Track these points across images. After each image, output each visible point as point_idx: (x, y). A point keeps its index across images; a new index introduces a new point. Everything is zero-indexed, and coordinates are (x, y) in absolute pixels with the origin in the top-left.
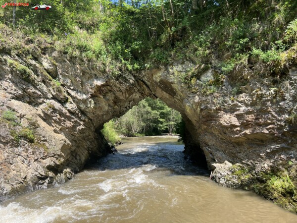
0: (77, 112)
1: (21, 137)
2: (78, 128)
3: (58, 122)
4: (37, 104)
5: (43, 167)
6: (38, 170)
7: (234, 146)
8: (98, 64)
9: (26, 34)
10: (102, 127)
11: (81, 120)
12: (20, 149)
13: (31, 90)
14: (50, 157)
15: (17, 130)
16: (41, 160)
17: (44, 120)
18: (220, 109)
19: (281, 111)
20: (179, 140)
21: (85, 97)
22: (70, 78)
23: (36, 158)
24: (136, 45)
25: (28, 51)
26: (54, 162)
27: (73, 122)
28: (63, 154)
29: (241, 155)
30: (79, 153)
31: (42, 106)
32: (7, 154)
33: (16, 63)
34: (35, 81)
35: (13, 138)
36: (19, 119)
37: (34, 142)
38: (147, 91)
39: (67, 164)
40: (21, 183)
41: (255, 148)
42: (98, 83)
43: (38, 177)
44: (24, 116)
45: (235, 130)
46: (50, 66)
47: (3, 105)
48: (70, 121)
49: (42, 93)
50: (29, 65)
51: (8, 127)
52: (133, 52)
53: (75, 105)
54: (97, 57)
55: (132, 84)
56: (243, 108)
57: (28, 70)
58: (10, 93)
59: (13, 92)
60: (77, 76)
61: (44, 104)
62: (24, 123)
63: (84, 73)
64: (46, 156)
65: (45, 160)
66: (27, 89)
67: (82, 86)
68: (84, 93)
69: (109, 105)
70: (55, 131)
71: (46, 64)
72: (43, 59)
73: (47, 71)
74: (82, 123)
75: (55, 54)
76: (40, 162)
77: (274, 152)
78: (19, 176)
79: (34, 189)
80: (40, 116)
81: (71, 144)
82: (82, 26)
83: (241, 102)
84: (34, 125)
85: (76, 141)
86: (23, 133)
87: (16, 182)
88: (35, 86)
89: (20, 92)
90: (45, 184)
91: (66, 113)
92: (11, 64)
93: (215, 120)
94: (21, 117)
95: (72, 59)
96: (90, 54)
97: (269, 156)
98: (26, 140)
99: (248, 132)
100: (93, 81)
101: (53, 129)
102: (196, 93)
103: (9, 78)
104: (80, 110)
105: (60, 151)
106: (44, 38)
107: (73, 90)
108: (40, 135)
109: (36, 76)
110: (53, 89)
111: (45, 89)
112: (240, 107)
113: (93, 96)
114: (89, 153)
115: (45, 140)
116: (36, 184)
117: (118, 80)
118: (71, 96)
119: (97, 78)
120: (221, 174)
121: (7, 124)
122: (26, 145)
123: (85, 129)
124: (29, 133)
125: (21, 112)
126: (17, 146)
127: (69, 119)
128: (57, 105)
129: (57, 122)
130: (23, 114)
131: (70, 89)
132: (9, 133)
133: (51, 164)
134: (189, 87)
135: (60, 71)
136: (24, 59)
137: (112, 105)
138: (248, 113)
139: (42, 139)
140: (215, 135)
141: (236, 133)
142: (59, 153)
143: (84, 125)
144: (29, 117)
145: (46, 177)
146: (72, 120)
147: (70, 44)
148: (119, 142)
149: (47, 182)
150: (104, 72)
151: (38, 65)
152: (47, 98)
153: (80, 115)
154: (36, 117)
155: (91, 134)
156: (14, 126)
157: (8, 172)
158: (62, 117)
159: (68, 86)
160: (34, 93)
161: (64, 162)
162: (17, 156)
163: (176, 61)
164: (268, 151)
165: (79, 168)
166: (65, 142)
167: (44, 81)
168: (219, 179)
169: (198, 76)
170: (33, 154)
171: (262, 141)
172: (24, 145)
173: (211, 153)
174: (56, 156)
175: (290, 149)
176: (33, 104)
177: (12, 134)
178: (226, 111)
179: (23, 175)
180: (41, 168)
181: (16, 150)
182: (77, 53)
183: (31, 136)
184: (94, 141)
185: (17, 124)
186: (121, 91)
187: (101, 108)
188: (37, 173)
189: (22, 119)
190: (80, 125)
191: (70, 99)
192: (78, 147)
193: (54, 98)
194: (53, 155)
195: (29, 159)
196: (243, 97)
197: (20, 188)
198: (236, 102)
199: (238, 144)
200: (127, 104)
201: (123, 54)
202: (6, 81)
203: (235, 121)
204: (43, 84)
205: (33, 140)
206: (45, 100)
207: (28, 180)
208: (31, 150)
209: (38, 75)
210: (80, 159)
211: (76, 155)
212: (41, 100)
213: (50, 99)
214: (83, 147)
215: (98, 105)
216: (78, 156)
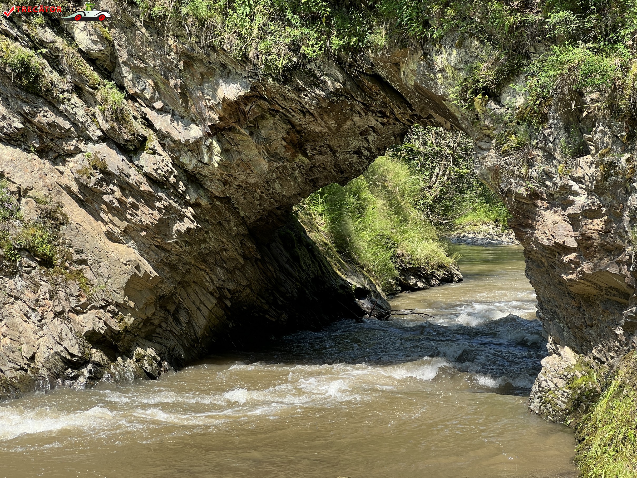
0: (172, 180)
1: (22, 249)
2: (176, 226)
3: (118, 212)
4: (60, 155)
5: (77, 335)
6: (63, 340)
11: (187, 204)
12: (19, 283)
13: (45, 116)
14: (96, 308)
15: (12, 231)
16: (71, 315)
17: (82, 203)
18: (534, 195)
21: (193, 132)
22: (150, 77)
23: (59, 309)
26: (105, 323)
27: (159, 210)
28: (132, 304)
29: (591, 333)
31: (73, 164)
34: (55, 92)
35: (2, 252)
36: (14, 199)
37: (53, 266)
40: (23, 369)
42: (230, 91)
43: (64, 360)
44: (26, 191)
45: (566, 259)
46: (95, 42)
48: (153, 208)
49: (74, 124)
50: (36, 45)
53: (167, 159)
55: (337, 92)
56: (581, 199)
57: (35, 60)
60: (170, 70)
61: (79, 156)
62: (28, 211)
63: (188, 60)
64: (84, 306)
65: (81, 317)
66: (34, 115)
67: (186, 101)
68: (194, 121)
70: (111, 236)
71: (83, 37)
73: (88, 57)
74: (189, 212)
76: (68, 319)
78: (18, 353)
79: (52, 387)
80: (68, 190)
83: (578, 180)
84: (53, 218)
86: (25, 241)
87: (11, 365)
88: (53, 106)
89: (16, 123)
90: (82, 379)
91: (138, 184)
94: (21, 193)
98: (33, 260)
99: (586, 267)
100: (218, 84)
101: (105, 229)
102: (491, 140)
104: (183, 172)
105: (122, 293)
107: (162, 111)
108: (70, 246)
109: (55, 76)
110: (103, 112)
111: (81, 112)
112: (576, 194)
113: (217, 132)
114: (221, 306)
115: (83, 262)
116: (58, 376)
118: (157, 132)
119: (227, 75)
122: (34, 273)
123: (198, 230)
124: (41, 239)
125: (20, 180)
126: (11, 275)
127: (149, 200)
128: (115, 161)
129: (116, 209)
130: (24, 187)
131: (153, 108)
133: (96, 329)
135: (123, 55)
136: (25, 27)
137: (283, 153)
139: (76, 257)
141: (567, 268)
142: (120, 298)
143: (196, 217)
144: (40, 193)
145: (83, 362)
146: (158, 204)
149: (86, 374)
150: (245, 59)
151: (59, 42)
152: (88, 139)
153: (182, 187)
154: (59, 192)
155: (230, 247)
156: (5, 219)
158: (127, 197)
159: (144, 99)
160: (53, 125)
161: (134, 326)
162: (12, 300)
166: (137, 267)
167: (77, 90)
169: (491, 92)
170: (51, 298)
172: (28, 273)
174: (111, 308)
176: (52, 155)
178: (551, 204)
179: (27, 351)
180: (70, 335)
181: (9, 283)
183: (46, 249)
185: (12, 213)
187: (247, 165)
188: (59, 348)
189: (24, 200)
190: (181, 218)
191: (154, 142)
192: (182, 284)
193: (106, 138)
194: (102, 303)
195: (40, 310)
196: (584, 166)
197: (20, 382)
198: (568, 180)
203: (567, 235)
204: (75, 99)
205: (51, 258)
206: (81, 146)
207: (38, 364)
208: (45, 287)
209: (61, 72)
210: (189, 323)
211: (177, 311)
212: (70, 146)
213: (94, 142)
214: (201, 285)
215: (236, 158)
216: (182, 313)
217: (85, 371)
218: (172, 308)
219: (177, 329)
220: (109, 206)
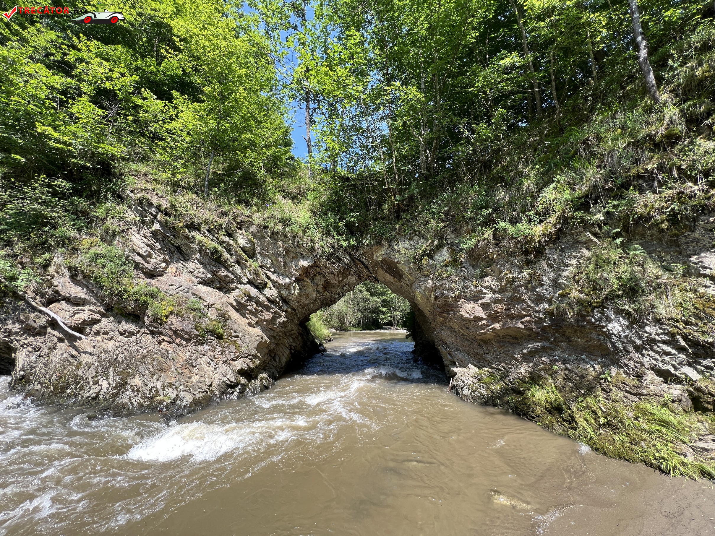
0: (278, 300)
1: (208, 332)
2: (278, 320)
3: (254, 314)
4: (228, 290)
5: (234, 371)
6: (227, 374)
7: (479, 345)
8: (305, 240)
9: (219, 206)
10: (308, 319)
11: (283, 311)
12: (206, 347)
13: (223, 272)
14: (243, 357)
15: (204, 323)
16: (231, 362)
17: (237, 310)
18: (460, 297)
19: (539, 300)
20: (407, 337)
21: (287, 281)
22: (270, 258)
23: (225, 359)
24: (352, 217)
25: (221, 226)
26: (247, 365)
27: (272, 313)
28: (259, 355)
29: (489, 357)
30: (278, 353)
31: (234, 293)
32: (189, 354)
33: (205, 240)
34: (228, 262)
35: (198, 333)
36: (206, 309)
37: (223, 339)
38: (365, 273)
39: (262, 368)
40: (205, 391)
41: (507, 347)
42: (305, 263)
43: (227, 384)
44: (212, 305)
45: (480, 323)
46: (247, 243)
47: (188, 292)
48: (269, 312)
49: (236, 276)
50: (221, 243)
51: (192, 319)
52: (349, 225)
53: (276, 292)
54: (304, 232)
55: (347, 265)
56: (489, 296)
57: (220, 249)
58: (197, 277)
59: (200, 275)
60: (279, 255)
61: (237, 290)
62: (212, 314)
63: (287, 251)
64: (237, 357)
65: (236, 362)
66: (218, 272)
67: (285, 268)
68: (287, 276)
69: (318, 292)
70: (250, 325)
71: (242, 241)
72: (238, 235)
73: (243, 249)
74: (283, 314)
75: (253, 229)
76: (229, 364)
77: (533, 353)
78: (203, 383)
79: (221, 400)
80: (231, 305)
81: (269, 341)
82: (287, 195)
83: (486, 288)
84: (224, 317)
85: (275, 338)
86: (210, 327)
87: (199, 390)
88: (227, 268)
89: (209, 276)
90: (236, 393)
91: (264, 302)
92: (200, 242)
93: (454, 311)
94: (209, 306)
95: (274, 234)
96: (296, 228)
97: (526, 358)
98: (213, 336)
99: (497, 326)
100: (299, 261)
101: (247, 321)
102: (428, 276)
103: (197, 259)
104: (282, 297)
105: (255, 350)
106: (241, 210)
107: (274, 272)
108: (231, 329)
109: (229, 256)
110: (250, 271)
111: (239, 271)
112: (486, 293)
113: (298, 280)
114: (291, 353)
115: (237, 336)
116: (223, 393)
117: (329, 259)
118: (271, 280)
119: (303, 257)
120: (464, 382)
121: (191, 316)
122: (213, 342)
123: (286, 321)
124: (218, 326)
125: (209, 300)
126: (202, 344)
127: (268, 309)
128: (254, 292)
129: (253, 312)
130: (211, 303)
131: (270, 271)
132: (193, 327)
133: (243, 368)
134: (419, 268)
135: (258, 249)
136: (216, 235)
137: (321, 290)
138: (497, 301)
139: (234, 334)
140: (454, 331)
141: (481, 328)
142: (254, 352)
143: (286, 316)
144: (219, 306)
145: (237, 385)
146: (271, 310)
147: (272, 217)
148: (329, 339)
149: (238, 391)
150: (313, 250)
151: (231, 242)
152: (242, 283)
153: (281, 304)
154: (227, 306)
155: (294, 329)
156: (200, 317)
157: (189, 378)
158: (259, 307)
159: (267, 267)
160: (226, 276)
161: (260, 365)
162: (201, 356)
163: (402, 236)
164: (525, 351)
165: (279, 373)
166: (262, 338)
167: (238, 262)
168: (462, 388)
169: (431, 255)
170: (222, 354)
171: (516, 338)
172: (211, 343)
173: (450, 354)
174: (250, 357)
175: (553, 350)
176: (224, 290)
177: (196, 328)
178: (468, 300)
179: (208, 381)
180: (230, 372)
181: (201, 348)
182: (279, 227)
183: (220, 331)
184: (297, 338)
185: (204, 315)
186: (333, 273)
187: (307, 295)
188: (225, 379)
189: (210, 309)
190: (280, 316)
191: (270, 284)
192: (277, 345)
193: (250, 282)
194: (246, 355)
195: (216, 360)
196: (489, 281)
197: (204, 399)
198: (479, 288)
199: (485, 342)
200: (339, 290)
201: (336, 228)
202: (193, 262)
203: (480, 313)
204: (237, 266)
205: (222, 335)
206: (239, 286)
207: (214, 388)
208: (219, 349)
209: (231, 255)
210: (280, 361)
211: (275, 356)
212: (234, 286)
213: (244, 284)
214: (285, 345)
215: (304, 292)
216: (277, 357)
217: (237, 389)
218: (273, 355)
219: (275, 364)
220: (250, 311)
